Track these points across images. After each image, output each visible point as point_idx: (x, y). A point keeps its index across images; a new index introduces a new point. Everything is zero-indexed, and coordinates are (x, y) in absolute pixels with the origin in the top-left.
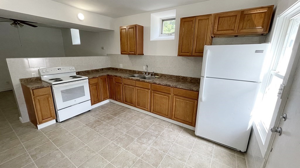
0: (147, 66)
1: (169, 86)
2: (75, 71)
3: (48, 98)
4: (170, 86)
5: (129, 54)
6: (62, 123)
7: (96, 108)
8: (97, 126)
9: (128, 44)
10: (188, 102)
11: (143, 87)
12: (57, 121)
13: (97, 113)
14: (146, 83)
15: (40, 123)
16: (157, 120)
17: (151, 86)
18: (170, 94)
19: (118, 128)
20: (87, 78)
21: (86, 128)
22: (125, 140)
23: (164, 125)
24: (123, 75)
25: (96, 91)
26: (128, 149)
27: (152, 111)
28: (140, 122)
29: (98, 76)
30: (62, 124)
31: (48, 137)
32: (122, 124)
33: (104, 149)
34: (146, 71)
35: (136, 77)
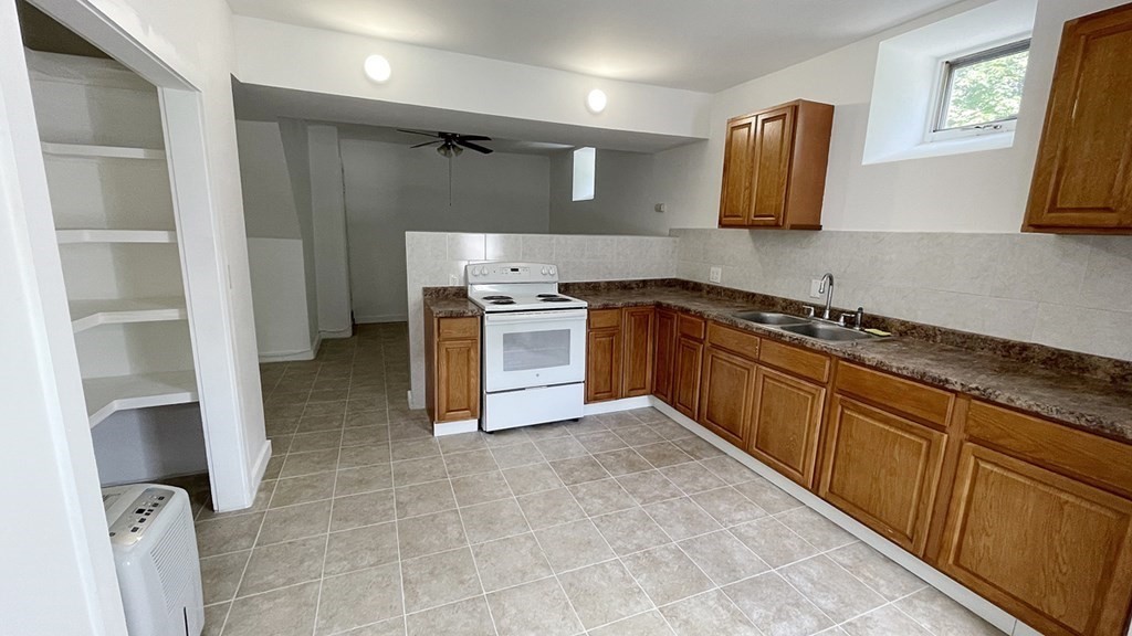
0: (831, 279)
1: (941, 384)
2: (556, 279)
3: (469, 351)
4: (950, 387)
5: (751, 226)
6: (493, 436)
7: (598, 416)
8: (583, 479)
9: (751, 184)
10: (1071, 499)
11: (791, 369)
12: (480, 428)
13: (597, 436)
14: (808, 353)
15: (442, 419)
16: (849, 542)
17: (834, 371)
18: (942, 429)
19: (654, 512)
20: (585, 304)
21: (549, 473)
22: (668, 570)
23: (882, 582)
24: (713, 311)
25: (608, 356)
26: (672, 614)
27: (824, 489)
28: (754, 523)
29: (620, 304)
30: (490, 439)
31: (448, 465)
32: (672, 504)
33: (581, 572)
34: (822, 302)
35: (773, 323)
